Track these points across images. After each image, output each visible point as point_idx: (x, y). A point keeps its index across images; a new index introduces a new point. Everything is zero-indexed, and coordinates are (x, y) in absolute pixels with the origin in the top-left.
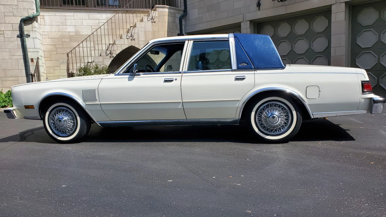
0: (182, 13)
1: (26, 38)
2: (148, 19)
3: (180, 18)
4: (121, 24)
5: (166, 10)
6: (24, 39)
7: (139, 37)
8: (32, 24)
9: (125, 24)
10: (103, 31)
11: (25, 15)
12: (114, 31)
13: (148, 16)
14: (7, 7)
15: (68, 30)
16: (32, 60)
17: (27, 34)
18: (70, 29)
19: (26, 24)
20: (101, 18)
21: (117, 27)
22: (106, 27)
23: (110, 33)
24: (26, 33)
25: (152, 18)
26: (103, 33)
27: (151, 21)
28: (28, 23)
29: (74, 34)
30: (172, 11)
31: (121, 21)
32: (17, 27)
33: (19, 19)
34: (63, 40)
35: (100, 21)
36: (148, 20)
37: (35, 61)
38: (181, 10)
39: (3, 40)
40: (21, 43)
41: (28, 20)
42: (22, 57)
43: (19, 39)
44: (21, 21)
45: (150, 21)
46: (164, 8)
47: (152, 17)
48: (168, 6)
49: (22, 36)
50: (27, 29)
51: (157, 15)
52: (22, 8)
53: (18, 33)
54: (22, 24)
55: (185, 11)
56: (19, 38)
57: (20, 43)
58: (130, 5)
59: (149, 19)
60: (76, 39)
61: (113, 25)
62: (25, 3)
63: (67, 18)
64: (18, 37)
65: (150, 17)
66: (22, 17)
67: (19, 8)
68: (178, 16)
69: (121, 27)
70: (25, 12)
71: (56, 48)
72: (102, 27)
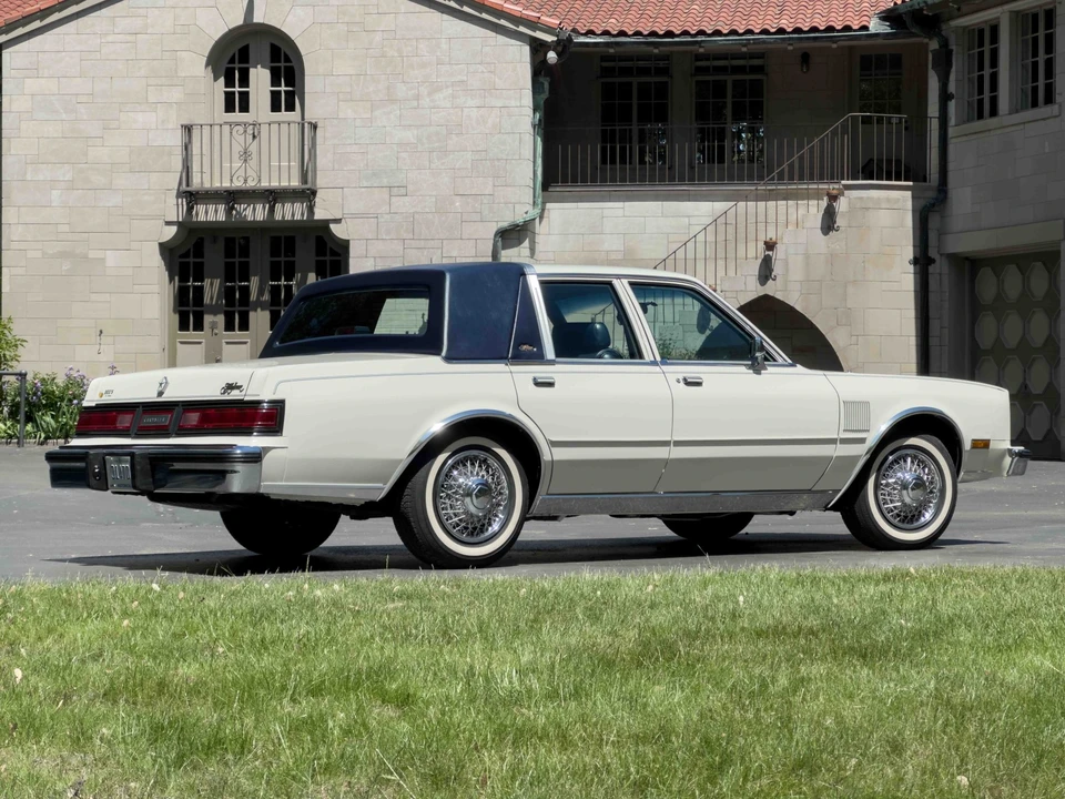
4: (751, 228)
7: (787, 270)
9: (761, 226)
10: (700, 247)
11: (507, 220)
12: (731, 246)
14: (470, 200)
15: (606, 247)
18: (612, 244)
19: (506, 241)
20: (696, 213)
21: (741, 235)
22: (711, 238)
23: (721, 254)
26: (700, 255)
28: (510, 237)
29: (620, 257)
31: (752, 220)
33: (494, 228)
35: (693, 221)
44: (495, 236)
52: (502, 201)
61: (731, 230)
62: (509, 189)
63: (606, 212)
66: (502, 223)
67: (496, 201)
69: (751, 236)
70: (506, 212)
72: (701, 238)
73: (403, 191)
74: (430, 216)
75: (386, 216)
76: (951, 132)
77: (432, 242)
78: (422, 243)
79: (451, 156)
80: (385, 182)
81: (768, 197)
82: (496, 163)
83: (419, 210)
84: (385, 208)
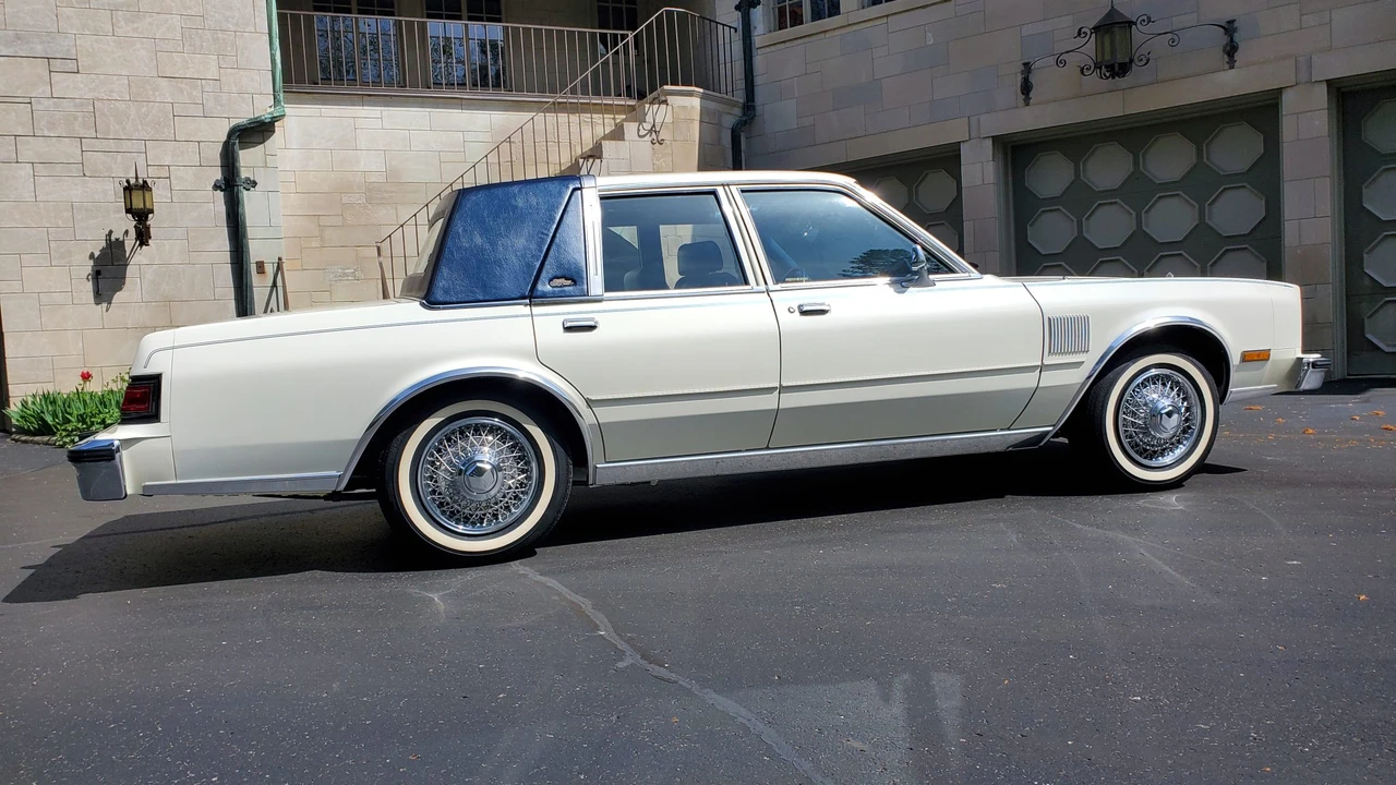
0: (738, 111)
1: (245, 192)
2: (639, 130)
3: (733, 131)
4: (541, 148)
5: (696, 102)
6: (240, 195)
8: (264, 142)
9: (553, 148)
11: (243, 116)
13: (642, 120)
14: (184, 85)
15: (362, 166)
16: (261, 267)
17: (248, 179)
18: (370, 164)
19: (245, 145)
20: (470, 128)
24: (244, 174)
25: (653, 130)
27: (648, 138)
28: (252, 140)
29: (383, 180)
30: (712, 105)
31: (540, 138)
32: (215, 153)
33: (224, 128)
34: (345, 200)
35: (469, 137)
36: (639, 136)
37: (270, 269)
38: (733, 104)
39: (166, 196)
40: (224, 207)
41: (255, 132)
42: (227, 257)
43: (220, 195)
44: (230, 135)
45: (646, 138)
46: (690, 94)
47: (654, 126)
48: (702, 90)
49: (231, 184)
50: (247, 158)
51: (669, 119)
52: (234, 89)
53: (217, 174)
54: (234, 144)
55: (749, 106)
56: (219, 191)
57: (222, 208)
58: (584, 83)
59: (642, 132)
60: (386, 195)
62: (242, 72)
63: (359, 122)
64: (216, 187)
65: (647, 126)
66: (234, 122)
67: (225, 89)
68: (729, 121)
70: (244, 105)
71: (322, 228)
73: (71, 66)
74: (121, 106)
75: (46, 102)
76: (758, 41)
77: (129, 143)
78: (112, 145)
79: (148, 20)
80: (39, 50)
81: (558, 108)
82: (220, 35)
83: (102, 96)
84: (44, 90)
